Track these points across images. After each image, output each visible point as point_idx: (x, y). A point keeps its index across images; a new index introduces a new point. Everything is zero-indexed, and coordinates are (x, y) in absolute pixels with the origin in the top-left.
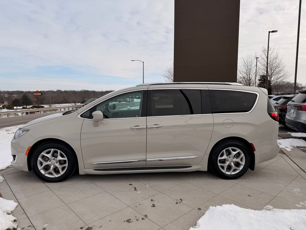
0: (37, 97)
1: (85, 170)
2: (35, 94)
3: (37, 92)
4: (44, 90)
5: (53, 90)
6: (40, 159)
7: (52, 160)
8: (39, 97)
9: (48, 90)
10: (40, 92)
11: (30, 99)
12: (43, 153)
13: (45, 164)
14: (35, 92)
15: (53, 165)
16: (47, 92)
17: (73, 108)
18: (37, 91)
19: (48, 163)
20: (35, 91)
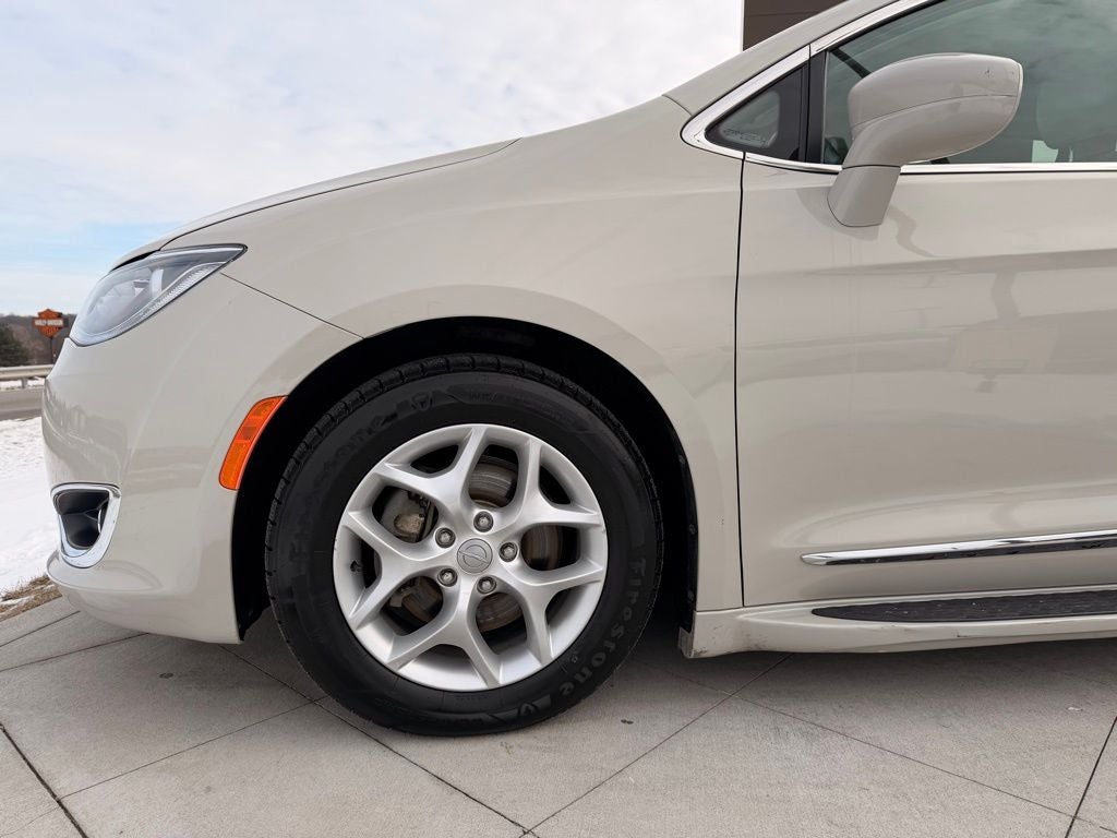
1: (750, 616)
6: (354, 519)
7: (466, 528)
8: (55, 336)
11: (19, 344)
12: (392, 469)
13: (400, 563)
15: (471, 571)
19: (433, 555)
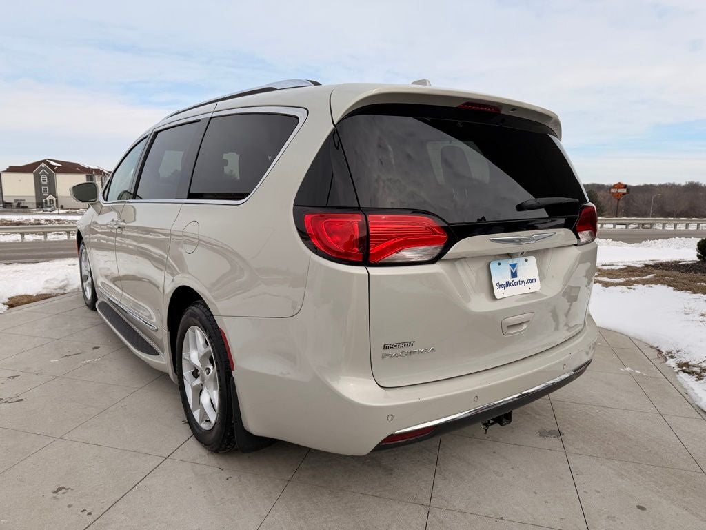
0: (617, 197)
2: (613, 191)
3: (619, 186)
4: (652, 183)
5: (677, 183)
9: (663, 183)
10: (625, 186)
14: (614, 187)
16: (660, 186)
17: (665, 224)
18: (620, 183)
20: (614, 182)
